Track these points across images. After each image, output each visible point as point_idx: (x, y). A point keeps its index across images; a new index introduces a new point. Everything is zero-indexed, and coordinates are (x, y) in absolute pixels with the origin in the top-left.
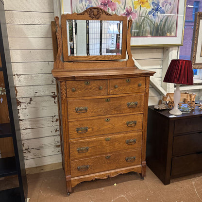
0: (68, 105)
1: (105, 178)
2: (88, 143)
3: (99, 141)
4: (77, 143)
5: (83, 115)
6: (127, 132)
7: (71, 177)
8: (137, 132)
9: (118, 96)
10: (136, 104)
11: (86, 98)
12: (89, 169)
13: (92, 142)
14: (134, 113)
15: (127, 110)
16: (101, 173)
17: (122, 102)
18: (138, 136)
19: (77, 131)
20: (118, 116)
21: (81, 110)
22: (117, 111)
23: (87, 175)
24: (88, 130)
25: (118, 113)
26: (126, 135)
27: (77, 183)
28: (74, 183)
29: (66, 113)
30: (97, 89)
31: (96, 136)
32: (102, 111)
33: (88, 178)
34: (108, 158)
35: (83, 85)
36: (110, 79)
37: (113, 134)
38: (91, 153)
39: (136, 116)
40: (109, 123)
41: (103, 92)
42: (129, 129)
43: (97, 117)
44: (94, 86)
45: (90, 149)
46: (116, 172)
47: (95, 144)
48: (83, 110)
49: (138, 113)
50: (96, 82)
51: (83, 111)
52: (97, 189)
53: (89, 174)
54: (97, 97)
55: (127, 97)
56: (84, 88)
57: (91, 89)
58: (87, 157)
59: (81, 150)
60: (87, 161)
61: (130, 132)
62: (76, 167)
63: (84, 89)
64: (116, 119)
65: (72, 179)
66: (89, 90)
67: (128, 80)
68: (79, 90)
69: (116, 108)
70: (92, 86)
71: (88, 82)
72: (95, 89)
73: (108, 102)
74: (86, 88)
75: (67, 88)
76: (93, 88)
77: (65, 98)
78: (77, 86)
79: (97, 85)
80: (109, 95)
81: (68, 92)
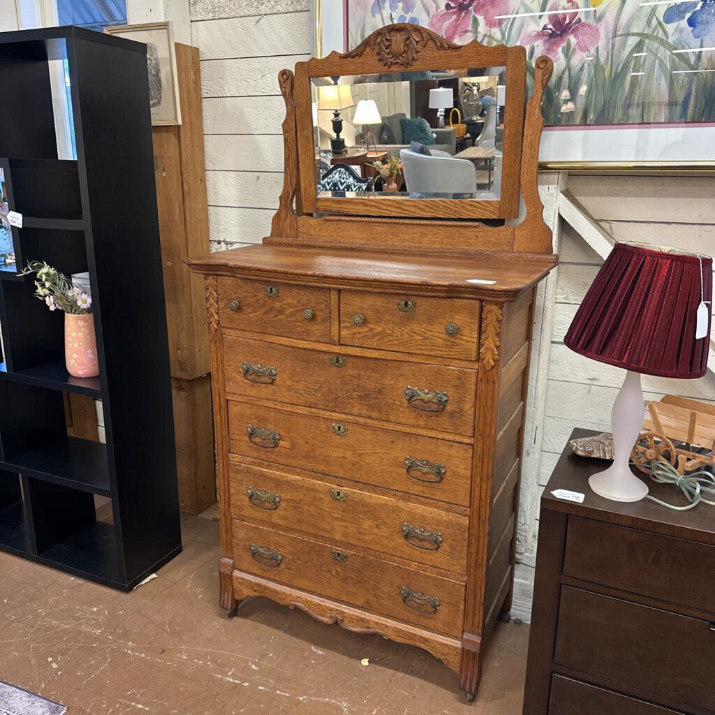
0: (225, 349)
1: (326, 620)
2: (279, 483)
3: (308, 489)
4: (248, 471)
5: (265, 391)
6: (407, 496)
7: (234, 567)
8: (446, 510)
9: (368, 354)
10: (442, 404)
11: (269, 339)
12: (283, 566)
13: (289, 484)
14: (433, 434)
15: (407, 416)
16: (316, 599)
17: (388, 381)
18: (449, 524)
19: (251, 435)
20: (374, 429)
21: (255, 372)
22: (371, 407)
23: (275, 581)
24: (282, 443)
25: (374, 415)
26: (401, 504)
27: (246, 592)
28: (239, 586)
30: (299, 317)
31: (303, 471)
32: (319, 395)
33: (275, 592)
34: (340, 558)
35: (261, 296)
36: (339, 290)
37: (357, 483)
38: (284, 518)
39: (443, 448)
40: (343, 440)
41: (316, 329)
42: (417, 489)
43: (304, 411)
44: (290, 305)
45: (283, 505)
46: (363, 620)
47: (296, 496)
48: (263, 374)
49: (451, 437)
50: (295, 291)
51: (264, 379)
52: (305, 644)
53: (281, 583)
54: (301, 344)
55: (406, 367)
56: (264, 305)
57: (281, 312)
58: (275, 526)
59: (258, 498)
60: (276, 539)
61: (418, 498)
62: (247, 543)
63: (263, 310)
64: (368, 435)
65: (236, 573)
66: (277, 315)
67: (403, 302)
68: (250, 310)
69: (365, 394)
70: (285, 302)
71: (274, 290)
72: (292, 315)
73: (337, 366)
74: (268, 307)
75: (219, 297)
76: (288, 311)
77: (215, 326)
78: (246, 297)
79: (299, 302)
80: (336, 345)
81: (222, 309)
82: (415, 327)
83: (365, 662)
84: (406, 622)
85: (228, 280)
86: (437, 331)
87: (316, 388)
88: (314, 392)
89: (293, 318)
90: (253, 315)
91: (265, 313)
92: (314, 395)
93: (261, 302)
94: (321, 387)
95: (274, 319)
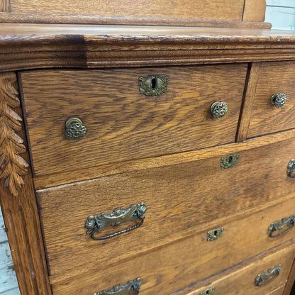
0: (46, 212)
11: (141, 166)
17: (277, 162)
22: (255, 196)
29: (36, 255)
30: (199, 117)
36: (261, 63)
40: (217, 242)
41: (223, 127)
44: (185, 102)
48: (125, 220)
50: (197, 75)
51: (124, 226)
56: (136, 114)
57: (169, 117)
61: (272, 250)
63: (137, 121)
66: (161, 125)
68: (107, 128)
69: (252, 185)
70: (177, 99)
71: (159, 81)
72: (188, 117)
73: (230, 167)
74: (145, 115)
75: (29, 120)
76: (182, 113)
77: (20, 181)
78: (96, 106)
79: (201, 93)
80: (242, 142)
81: (39, 142)
85: (54, 78)
87: (199, 203)
88: (196, 209)
89: (188, 122)
90: (114, 135)
91: (137, 127)
92: (196, 212)
93: (131, 109)
94: (204, 200)
95: (156, 131)
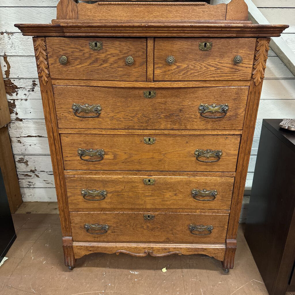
0: (56, 96)
1: (142, 255)
2: (104, 183)
3: (128, 182)
4: (81, 180)
5: (92, 123)
6: (195, 173)
7: (73, 241)
8: (221, 176)
9: (176, 85)
10: (224, 112)
11: (94, 83)
12: (109, 232)
13: (113, 182)
14: (215, 133)
15: (199, 124)
16: (134, 245)
17: (187, 103)
18: (221, 184)
19: (81, 155)
20: (175, 136)
21: (84, 111)
22: (174, 122)
23: (104, 242)
24: (106, 157)
25: (175, 127)
26: (192, 178)
27: (83, 253)
28: (79, 251)
30: (121, 63)
31: (123, 171)
32: (135, 119)
33: (106, 248)
34: (148, 219)
35: (86, 50)
37: (162, 172)
38: (110, 203)
39: (221, 140)
40: (152, 147)
41: (135, 71)
42: (203, 168)
43: (123, 132)
44: (112, 55)
45: (109, 195)
46: (165, 249)
47: (119, 188)
48: (91, 111)
49: (227, 133)
50: (117, 43)
51: (91, 115)
52: (125, 271)
53: (108, 242)
54: (123, 84)
55: (200, 92)
56: (89, 58)
57: (105, 61)
58: (103, 209)
59: (90, 195)
60: (104, 217)
61: (203, 173)
62: (82, 225)
63: (89, 61)
64: (170, 140)
65: (75, 244)
66: (101, 64)
67: (204, 44)
68: (77, 62)
69: (169, 114)
70: (108, 53)
71: (98, 44)
72: (115, 63)
73: (150, 98)
74: (93, 59)
75: (49, 55)
76: (112, 60)
77: (46, 79)
78: (72, 52)
79: (121, 52)
80: (150, 82)
81: (52, 64)
82: (211, 61)
83: (164, 270)
84: (192, 243)
85: (56, 40)
86: (226, 63)
87: (133, 115)
88: (131, 118)
89: (115, 65)
90: (80, 66)
91: (90, 64)
92: (132, 120)
93: (87, 55)
94: (137, 114)
95: (99, 67)
